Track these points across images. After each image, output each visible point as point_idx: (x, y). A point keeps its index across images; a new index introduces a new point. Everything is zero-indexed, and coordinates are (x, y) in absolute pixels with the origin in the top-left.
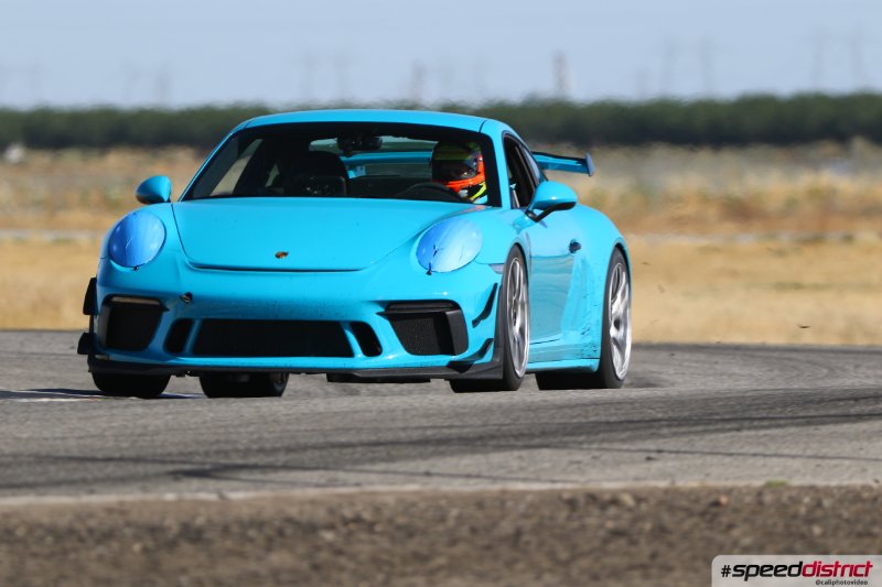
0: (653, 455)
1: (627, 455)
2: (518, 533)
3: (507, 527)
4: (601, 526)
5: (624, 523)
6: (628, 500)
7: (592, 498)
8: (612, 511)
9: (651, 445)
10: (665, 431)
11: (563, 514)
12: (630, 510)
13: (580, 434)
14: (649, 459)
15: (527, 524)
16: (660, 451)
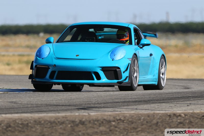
0: (189, 105)
1: (183, 105)
2: (157, 123)
3: (155, 121)
4: (177, 121)
5: (182, 121)
6: (183, 115)
7: (175, 115)
8: (179, 118)
9: (188, 102)
10: (192, 99)
11: (168, 118)
12: (183, 117)
13: (172, 100)
14: (188, 106)
15: (159, 121)
16: (190, 104)
